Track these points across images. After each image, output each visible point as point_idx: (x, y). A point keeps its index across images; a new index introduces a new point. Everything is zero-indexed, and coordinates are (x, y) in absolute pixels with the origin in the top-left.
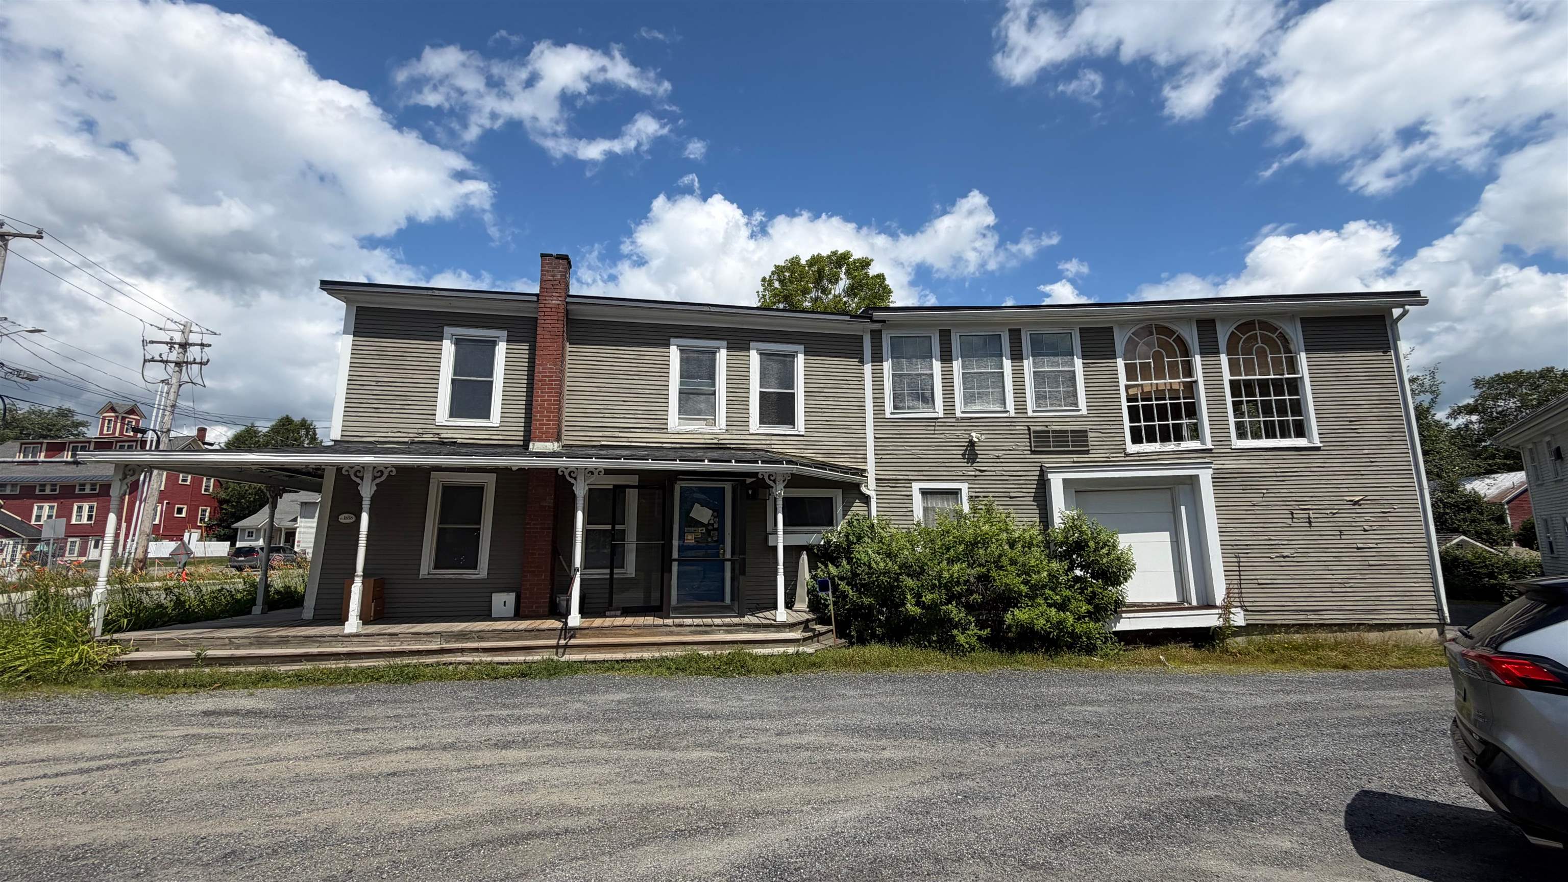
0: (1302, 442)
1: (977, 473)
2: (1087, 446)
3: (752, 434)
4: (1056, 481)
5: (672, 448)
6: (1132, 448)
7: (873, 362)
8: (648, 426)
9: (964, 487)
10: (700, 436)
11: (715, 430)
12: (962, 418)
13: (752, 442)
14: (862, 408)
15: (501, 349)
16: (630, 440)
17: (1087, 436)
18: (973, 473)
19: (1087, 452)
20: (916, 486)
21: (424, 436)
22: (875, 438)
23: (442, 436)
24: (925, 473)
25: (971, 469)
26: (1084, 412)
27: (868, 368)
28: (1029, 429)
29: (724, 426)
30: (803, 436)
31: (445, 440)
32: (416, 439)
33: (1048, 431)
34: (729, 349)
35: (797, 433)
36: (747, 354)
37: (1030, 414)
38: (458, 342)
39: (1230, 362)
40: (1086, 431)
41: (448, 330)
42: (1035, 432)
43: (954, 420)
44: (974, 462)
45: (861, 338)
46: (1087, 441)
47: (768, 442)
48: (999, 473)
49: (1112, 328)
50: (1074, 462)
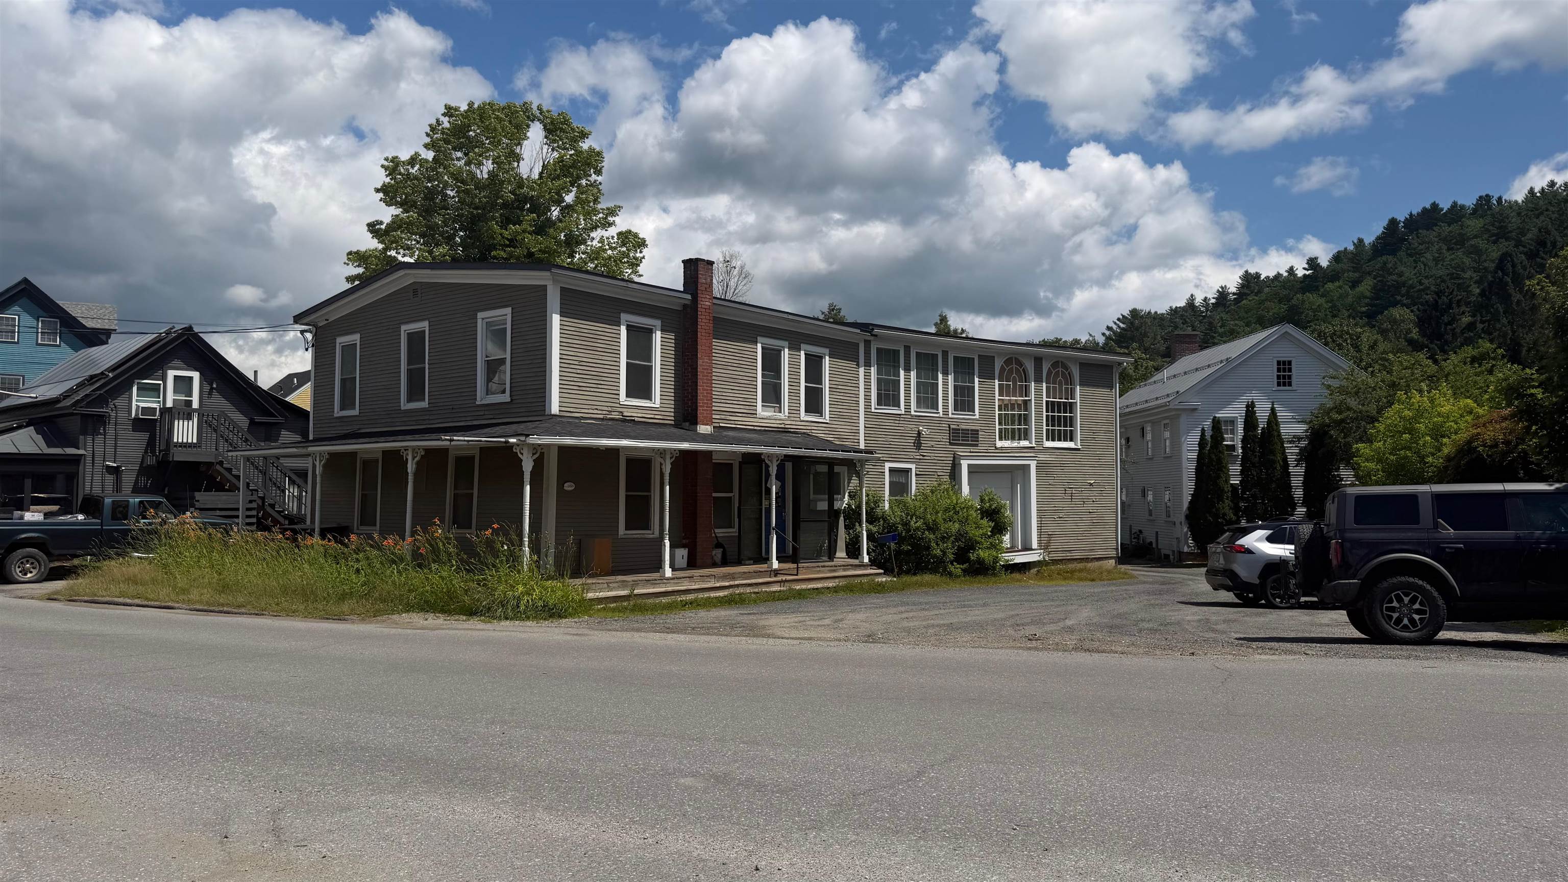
0: (1071, 445)
1: (921, 457)
2: (978, 441)
3: (803, 421)
4: (965, 464)
5: (760, 430)
6: (999, 444)
7: (865, 366)
8: (745, 411)
9: (913, 466)
10: (774, 422)
11: (781, 416)
12: (916, 416)
13: (802, 428)
14: (858, 403)
15: (658, 336)
16: (736, 422)
17: (978, 434)
18: (918, 457)
19: (977, 445)
20: (888, 465)
21: (613, 413)
22: (865, 427)
23: (625, 414)
24: (893, 456)
25: (918, 454)
26: (977, 417)
27: (862, 370)
28: (949, 427)
29: (787, 414)
30: (827, 423)
31: (628, 418)
32: (609, 416)
33: (959, 430)
34: (790, 349)
35: (825, 421)
36: (798, 354)
37: (950, 416)
38: (629, 328)
39: (1048, 388)
40: (978, 431)
41: (624, 317)
42: (953, 429)
43: (909, 417)
44: (919, 449)
45: (857, 345)
46: (978, 438)
47: (810, 428)
48: (932, 458)
49: (994, 357)
50: (970, 452)
